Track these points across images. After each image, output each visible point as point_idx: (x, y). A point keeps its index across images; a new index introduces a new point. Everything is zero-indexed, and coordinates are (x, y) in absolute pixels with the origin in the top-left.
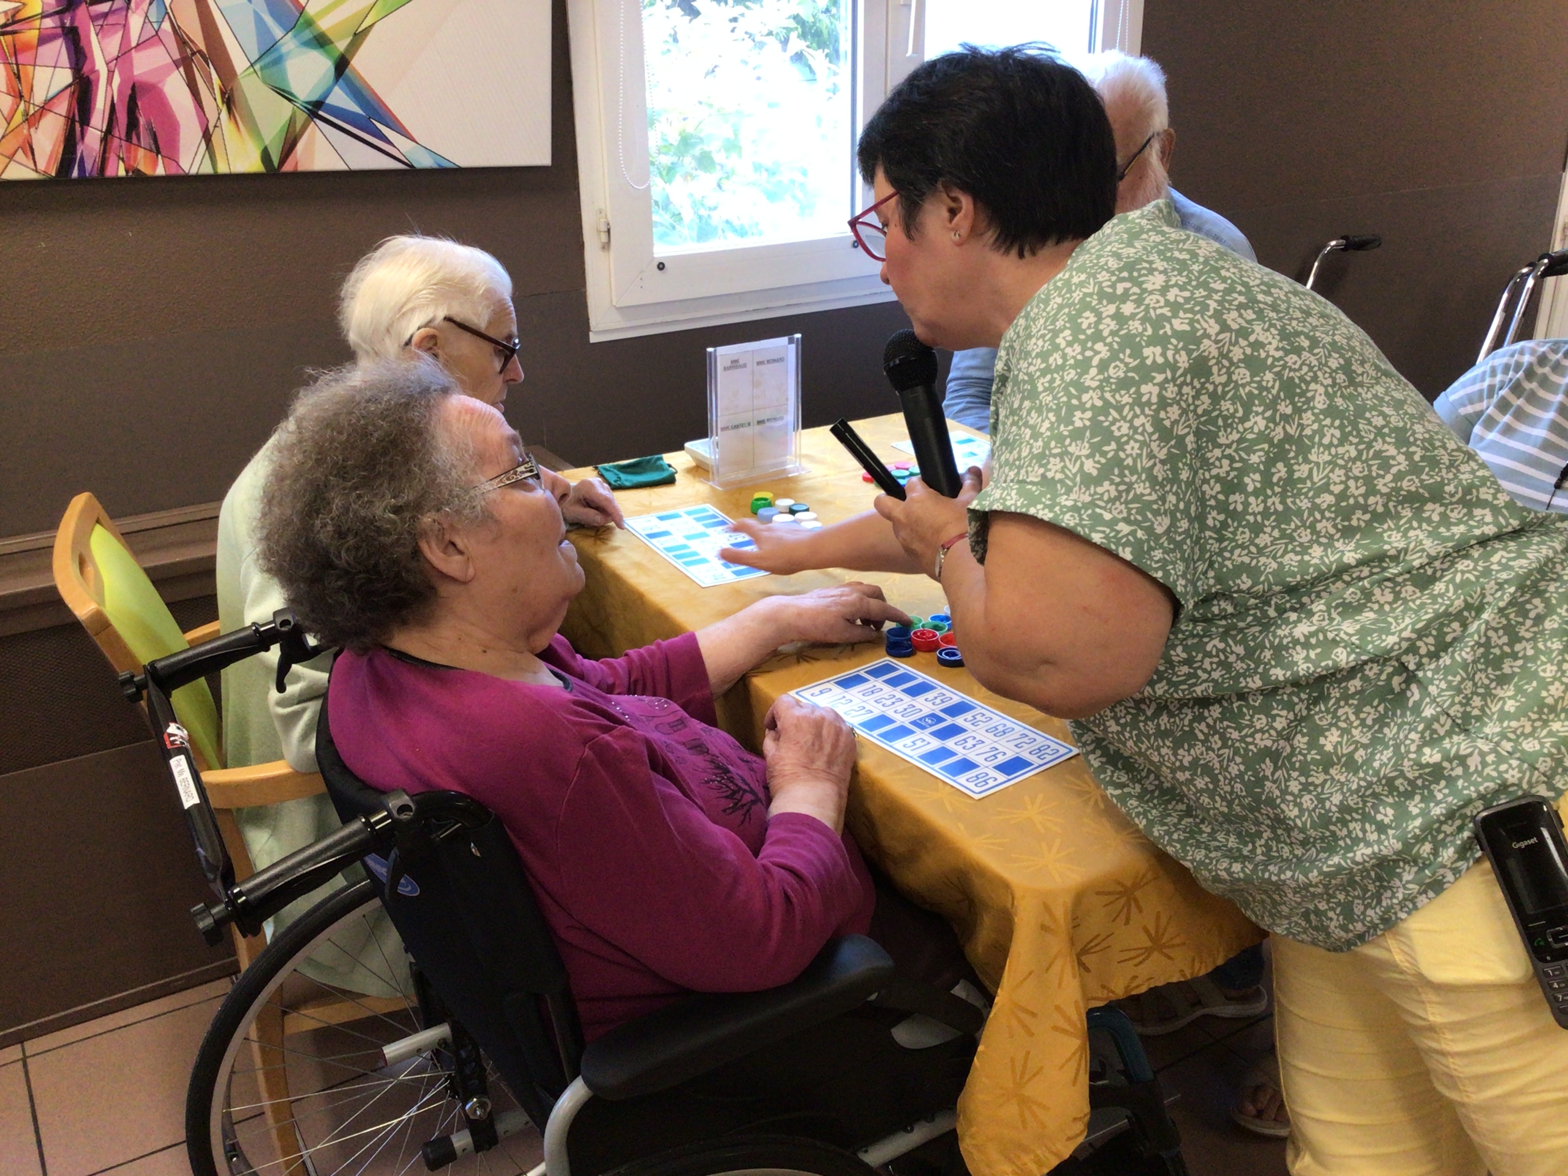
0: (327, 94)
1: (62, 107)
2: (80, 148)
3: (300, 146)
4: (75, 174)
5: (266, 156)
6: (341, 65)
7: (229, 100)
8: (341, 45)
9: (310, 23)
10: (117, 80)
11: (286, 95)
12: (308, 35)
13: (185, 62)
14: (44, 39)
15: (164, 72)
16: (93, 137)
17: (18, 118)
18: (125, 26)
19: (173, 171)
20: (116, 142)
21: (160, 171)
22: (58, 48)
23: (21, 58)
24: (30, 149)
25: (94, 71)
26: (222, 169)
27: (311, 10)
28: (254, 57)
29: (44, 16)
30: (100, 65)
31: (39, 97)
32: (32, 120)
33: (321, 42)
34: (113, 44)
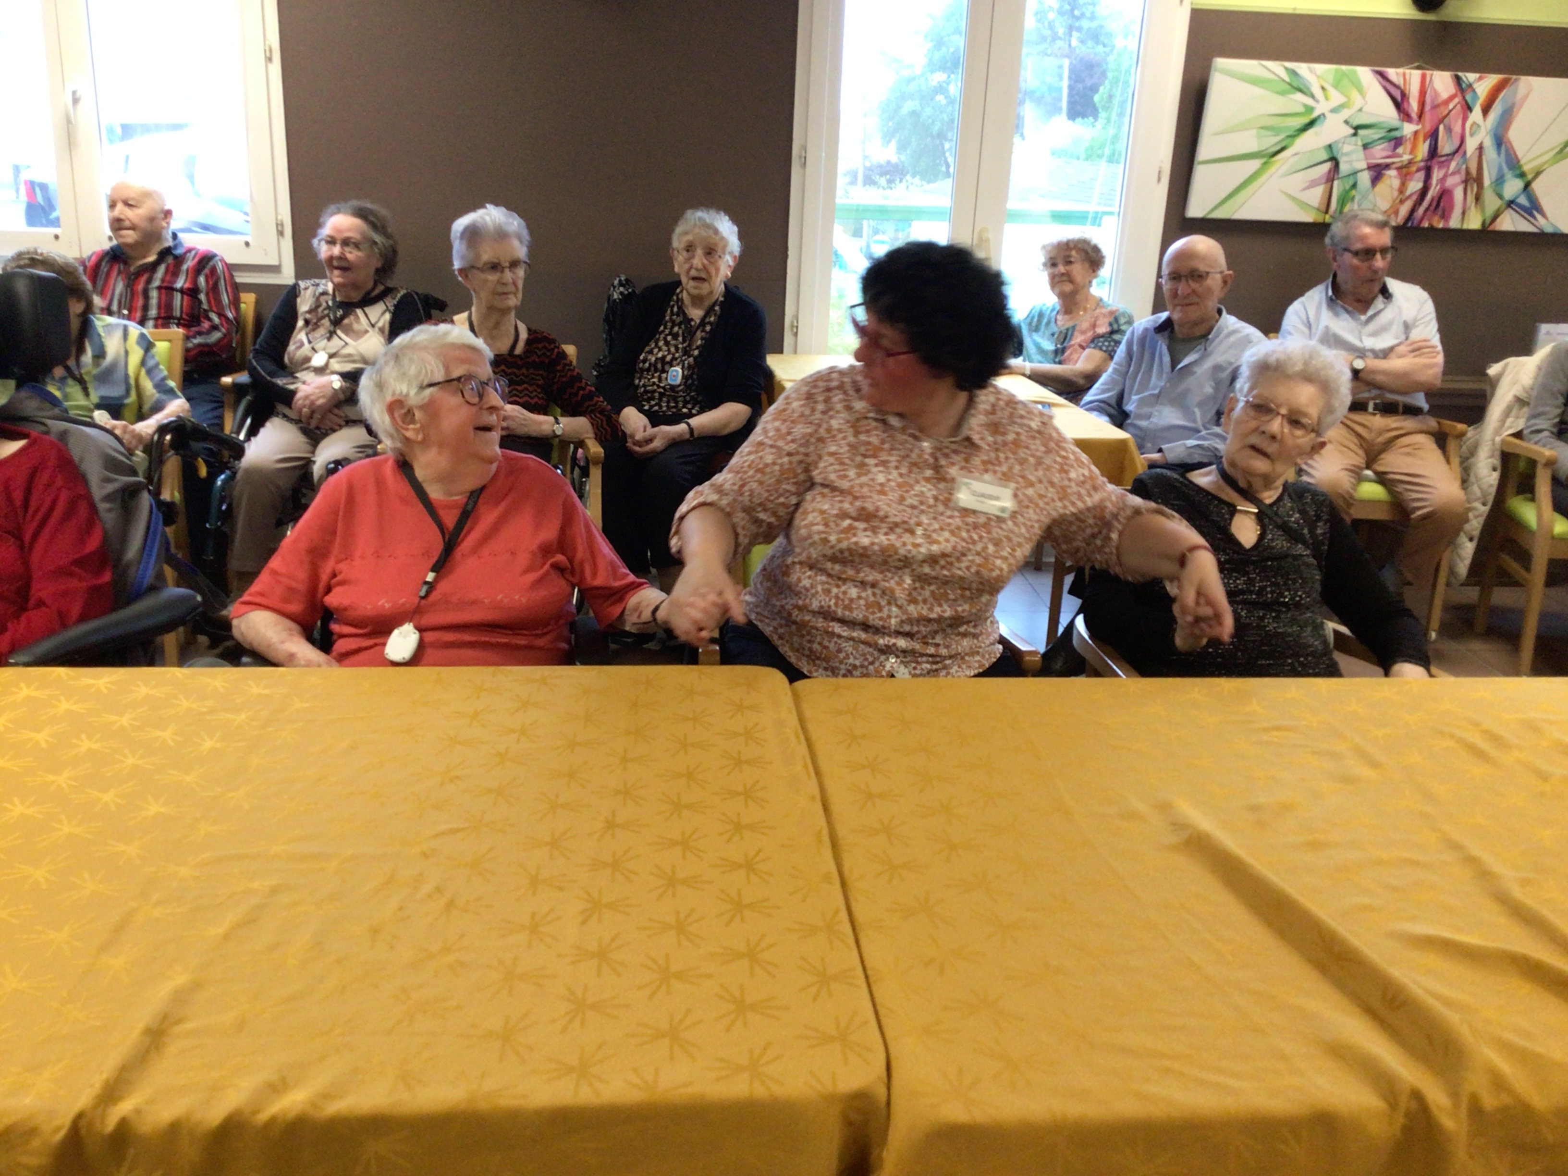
0: (1517, 197)
1: (1415, 197)
2: (1415, 214)
3: (1498, 220)
4: (1410, 224)
5: (1483, 223)
6: (1527, 185)
7: (1478, 198)
8: (1530, 177)
9: (1520, 167)
10: (1438, 187)
11: (1500, 196)
12: (1518, 172)
13: (1466, 182)
14: (1418, 170)
15: (1456, 185)
16: (1421, 210)
17: (1398, 201)
18: (1448, 167)
19: (1446, 226)
20: (1429, 213)
21: (1441, 226)
22: (1421, 175)
23: (1408, 177)
24: (1396, 213)
25: (1431, 184)
26: (1465, 227)
27: (1522, 162)
28: (1494, 179)
29: (1422, 161)
30: (1434, 181)
31: (1408, 193)
32: (1402, 202)
33: (1522, 175)
34: (1441, 174)
